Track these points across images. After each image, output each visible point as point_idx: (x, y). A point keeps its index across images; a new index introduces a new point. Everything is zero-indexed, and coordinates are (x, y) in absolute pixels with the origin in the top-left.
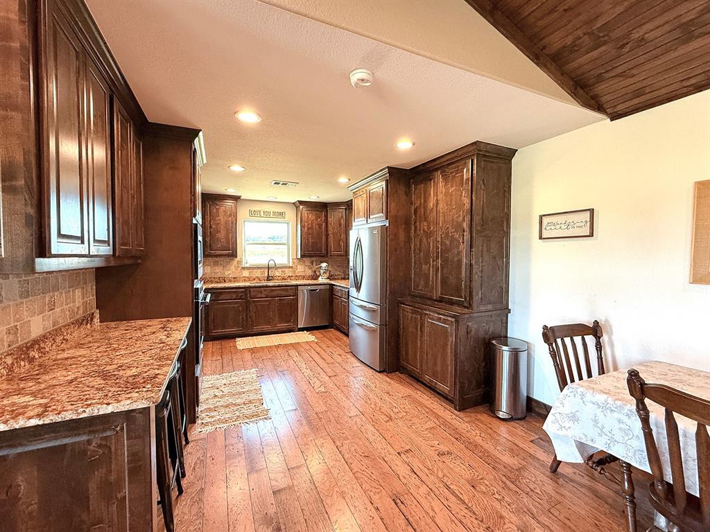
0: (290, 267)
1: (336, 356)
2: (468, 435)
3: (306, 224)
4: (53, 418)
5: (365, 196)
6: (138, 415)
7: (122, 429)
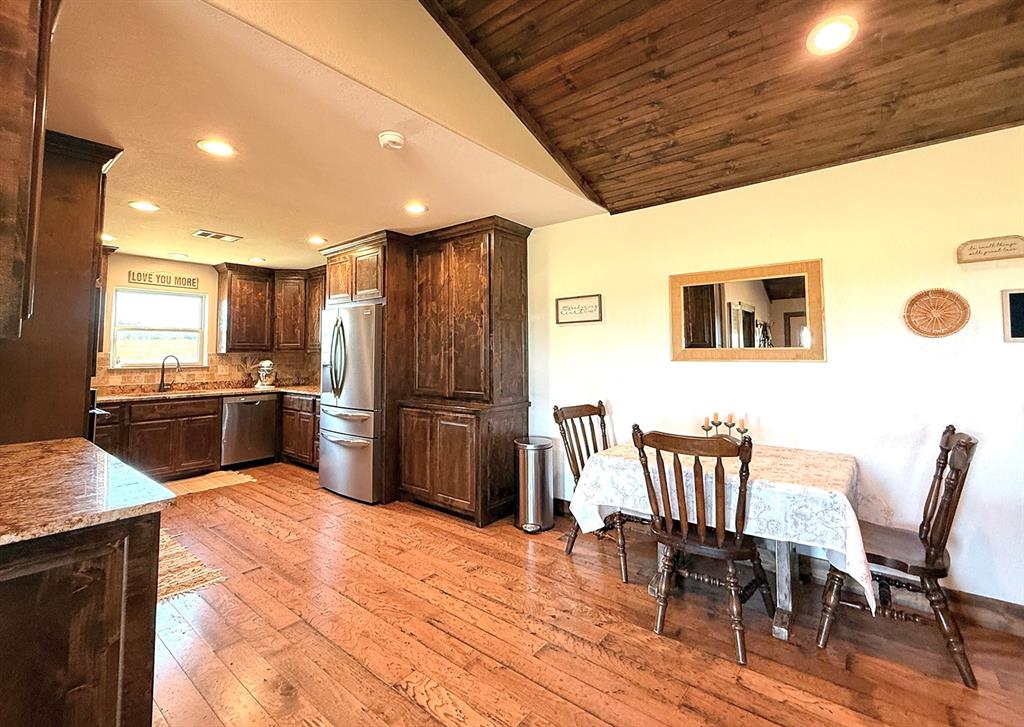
0: (203, 368)
1: (299, 495)
2: (496, 547)
3: (238, 299)
4: (37, 531)
5: (348, 264)
6: (145, 525)
7: (122, 546)
